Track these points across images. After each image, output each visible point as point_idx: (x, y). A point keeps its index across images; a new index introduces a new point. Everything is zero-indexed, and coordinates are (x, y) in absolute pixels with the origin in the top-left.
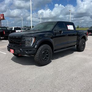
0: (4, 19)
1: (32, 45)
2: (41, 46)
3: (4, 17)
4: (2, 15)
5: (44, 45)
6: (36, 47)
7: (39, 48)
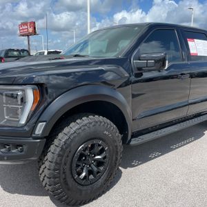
0: (35, 33)
1: (23, 122)
2: (68, 125)
3: (35, 28)
4: (30, 23)
5: (85, 120)
6: (40, 129)
7: (60, 135)
